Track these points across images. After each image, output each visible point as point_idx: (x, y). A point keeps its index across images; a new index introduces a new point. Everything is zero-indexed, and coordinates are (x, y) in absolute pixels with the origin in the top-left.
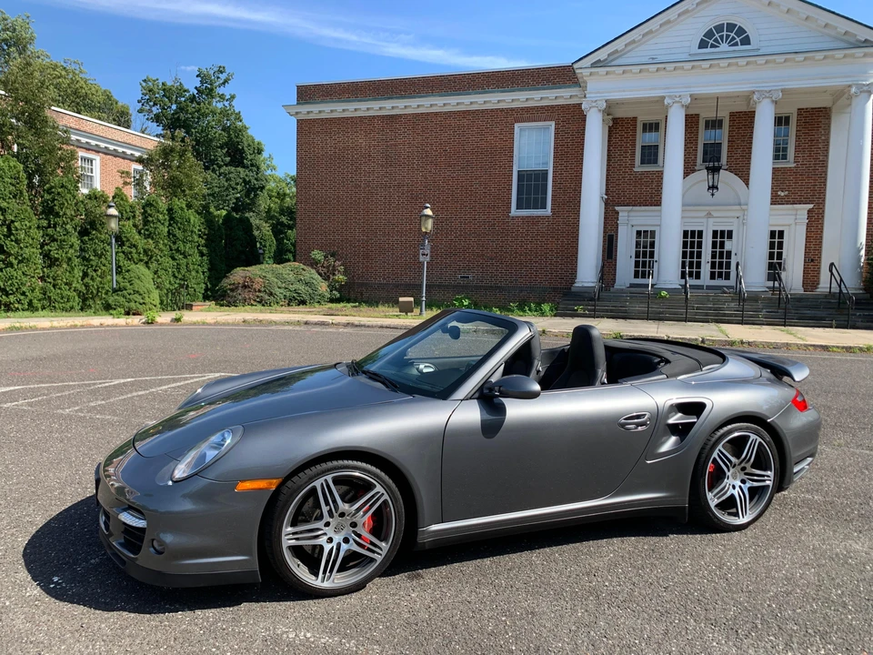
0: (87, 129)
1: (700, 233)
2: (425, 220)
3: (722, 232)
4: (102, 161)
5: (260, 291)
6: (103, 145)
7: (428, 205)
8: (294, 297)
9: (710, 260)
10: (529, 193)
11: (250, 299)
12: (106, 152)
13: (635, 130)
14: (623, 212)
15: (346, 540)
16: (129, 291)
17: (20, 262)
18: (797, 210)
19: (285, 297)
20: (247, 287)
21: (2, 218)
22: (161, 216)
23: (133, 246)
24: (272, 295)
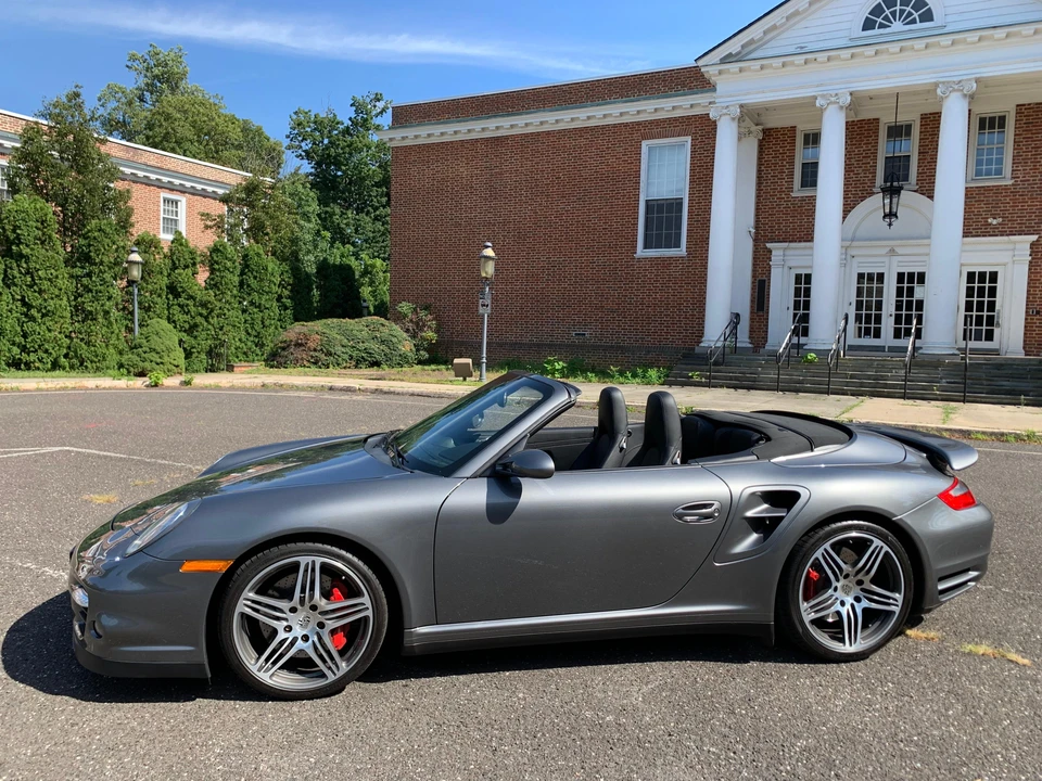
0: (169, 166)
1: (881, 277)
2: (485, 262)
3: (911, 275)
4: (189, 203)
5: (315, 350)
6: (188, 184)
7: (489, 244)
8: (363, 357)
9: (894, 312)
10: (659, 228)
11: (302, 359)
12: (194, 192)
13: (793, 143)
14: (778, 250)
15: (306, 638)
17: (43, 316)
18: (1015, 243)
19: (351, 357)
20: (301, 345)
21: (25, 265)
22: (229, 264)
23: (191, 297)
24: (331, 355)
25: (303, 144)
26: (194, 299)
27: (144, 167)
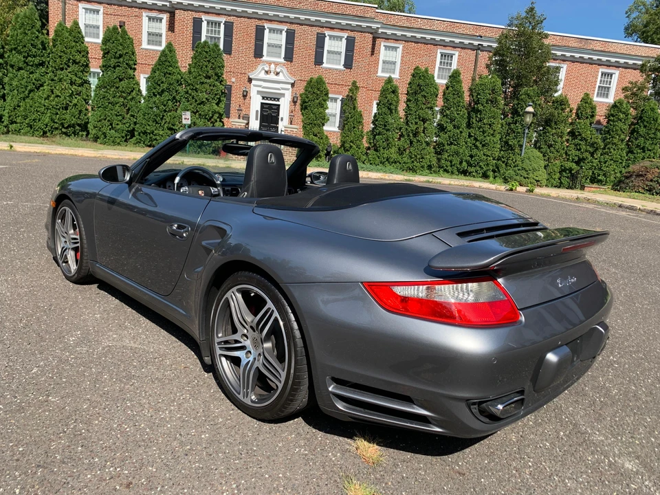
4: (620, 75)
5: (651, 181)
6: (622, 61)
11: (639, 186)
12: (626, 66)
16: (520, 168)
17: (483, 146)
20: (641, 175)
21: (479, 116)
22: (622, 116)
23: (583, 139)
26: (586, 140)
27: (590, 52)
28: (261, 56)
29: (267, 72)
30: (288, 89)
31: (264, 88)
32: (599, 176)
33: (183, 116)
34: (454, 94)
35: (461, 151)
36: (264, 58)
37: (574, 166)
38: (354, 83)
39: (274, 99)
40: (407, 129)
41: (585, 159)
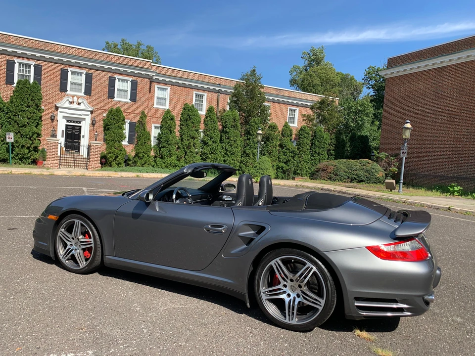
0: (293, 96)
2: (405, 130)
4: (299, 111)
5: (330, 173)
6: (300, 103)
7: (409, 121)
8: (354, 178)
11: (324, 177)
12: (302, 106)
16: (258, 168)
17: (231, 154)
19: (349, 178)
20: (325, 170)
21: (227, 136)
22: (306, 135)
23: (287, 149)
24: (338, 175)
25: (370, 82)
26: (289, 150)
27: (282, 97)
28: (66, 91)
29: (71, 103)
30: (88, 115)
31: (68, 114)
32: (297, 170)
33: (7, 136)
34: (211, 122)
35: (219, 158)
36: (68, 93)
37: (284, 165)
38: (143, 113)
39: (77, 122)
40: (182, 144)
41: (289, 161)
